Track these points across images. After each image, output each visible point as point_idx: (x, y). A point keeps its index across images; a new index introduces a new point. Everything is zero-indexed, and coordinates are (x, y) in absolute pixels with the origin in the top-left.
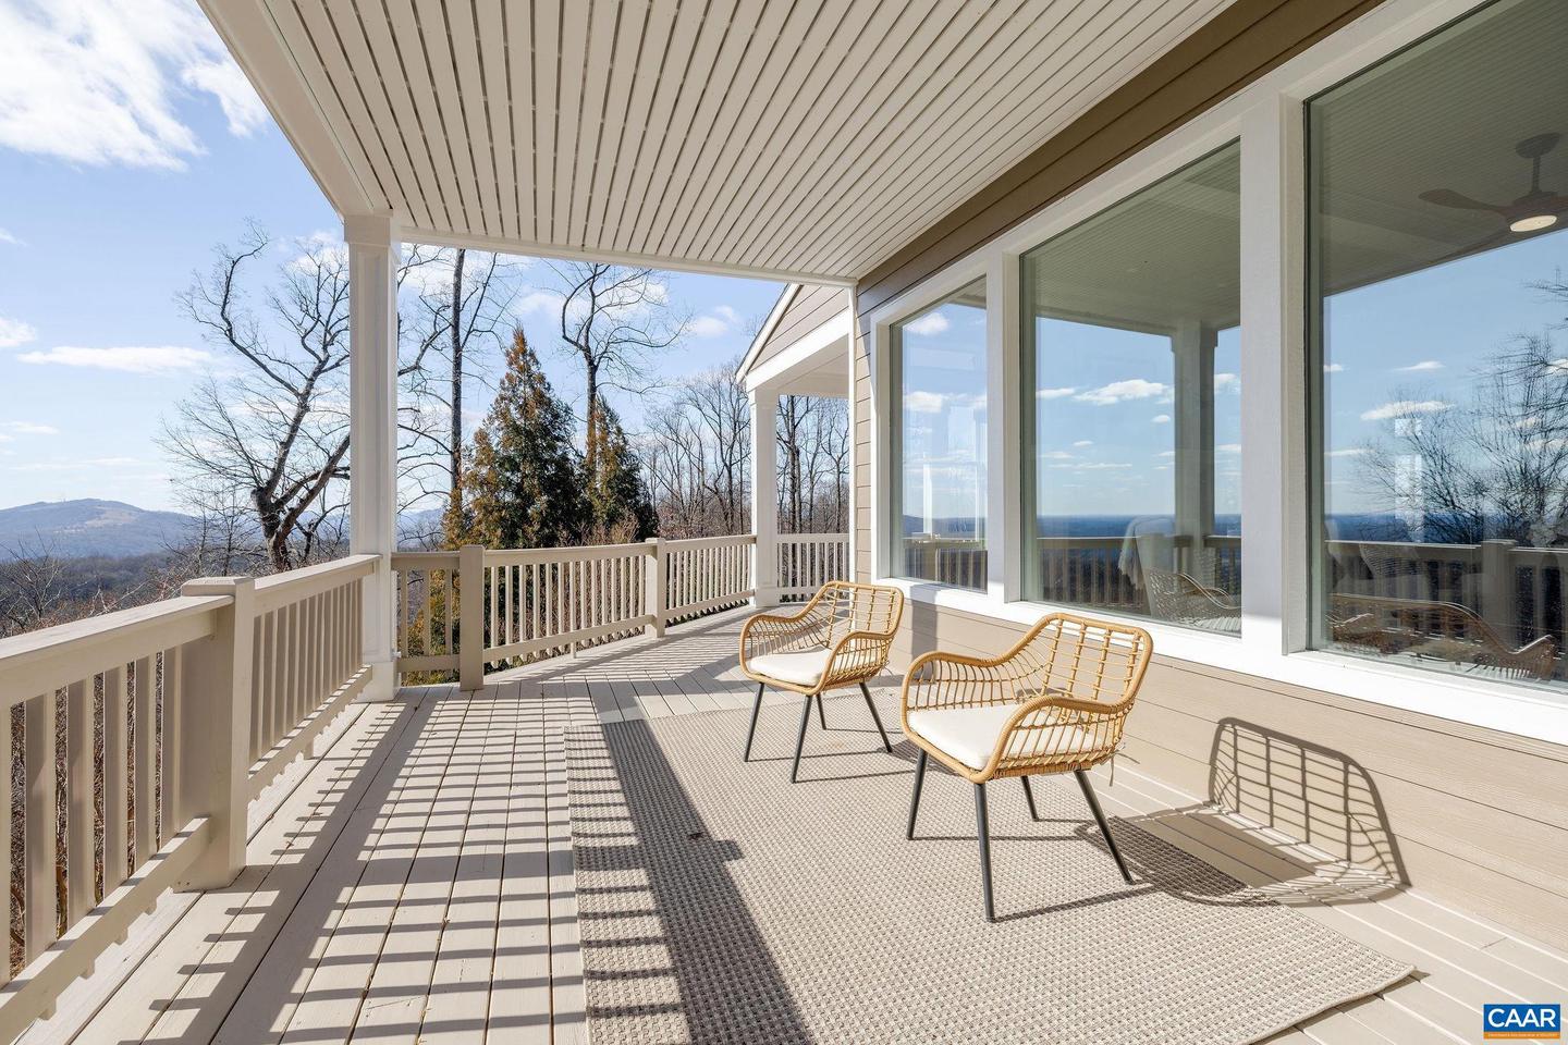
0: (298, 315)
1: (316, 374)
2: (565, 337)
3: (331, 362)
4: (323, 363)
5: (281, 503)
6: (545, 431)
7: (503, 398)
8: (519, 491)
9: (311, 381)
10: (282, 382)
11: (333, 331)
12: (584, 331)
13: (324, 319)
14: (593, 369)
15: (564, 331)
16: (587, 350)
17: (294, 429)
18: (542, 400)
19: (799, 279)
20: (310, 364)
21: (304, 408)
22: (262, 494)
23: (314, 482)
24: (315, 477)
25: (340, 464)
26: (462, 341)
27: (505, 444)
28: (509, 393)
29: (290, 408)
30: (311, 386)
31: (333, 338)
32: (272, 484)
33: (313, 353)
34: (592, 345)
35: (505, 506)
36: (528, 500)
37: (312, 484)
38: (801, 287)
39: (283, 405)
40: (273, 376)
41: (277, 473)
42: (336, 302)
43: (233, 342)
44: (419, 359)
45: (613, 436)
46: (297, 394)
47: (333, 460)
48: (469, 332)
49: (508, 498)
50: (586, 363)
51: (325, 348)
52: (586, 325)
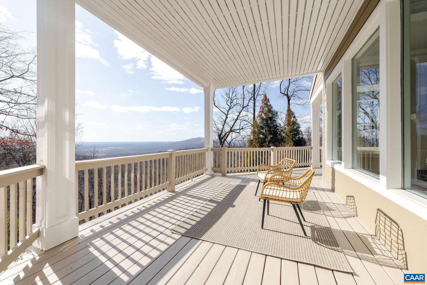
0: (226, 97)
1: (229, 110)
2: (281, 93)
3: (232, 107)
4: (230, 107)
5: (222, 138)
6: (271, 119)
7: (260, 112)
8: (263, 134)
9: (228, 111)
10: (223, 112)
12: (287, 89)
13: (230, 97)
14: (289, 100)
15: (281, 91)
16: (287, 95)
17: (225, 122)
18: (270, 111)
19: (316, 74)
20: (228, 108)
21: (227, 118)
22: (219, 136)
23: (228, 133)
24: (228, 132)
25: (233, 129)
26: (255, 98)
27: (261, 123)
28: (262, 110)
29: (224, 118)
30: (228, 113)
31: (232, 101)
32: (221, 134)
33: (228, 105)
34: (289, 93)
35: (261, 138)
36: (266, 137)
37: (228, 134)
38: (317, 75)
39: (223, 117)
40: (222, 111)
41: (222, 131)
42: (233, 93)
43: (215, 105)
44: (248, 104)
45: (293, 119)
46: (226, 115)
47: (231, 128)
48: (257, 96)
49: (261, 136)
50: (287, 98)
51: (231, 104)
52: (287, 88)
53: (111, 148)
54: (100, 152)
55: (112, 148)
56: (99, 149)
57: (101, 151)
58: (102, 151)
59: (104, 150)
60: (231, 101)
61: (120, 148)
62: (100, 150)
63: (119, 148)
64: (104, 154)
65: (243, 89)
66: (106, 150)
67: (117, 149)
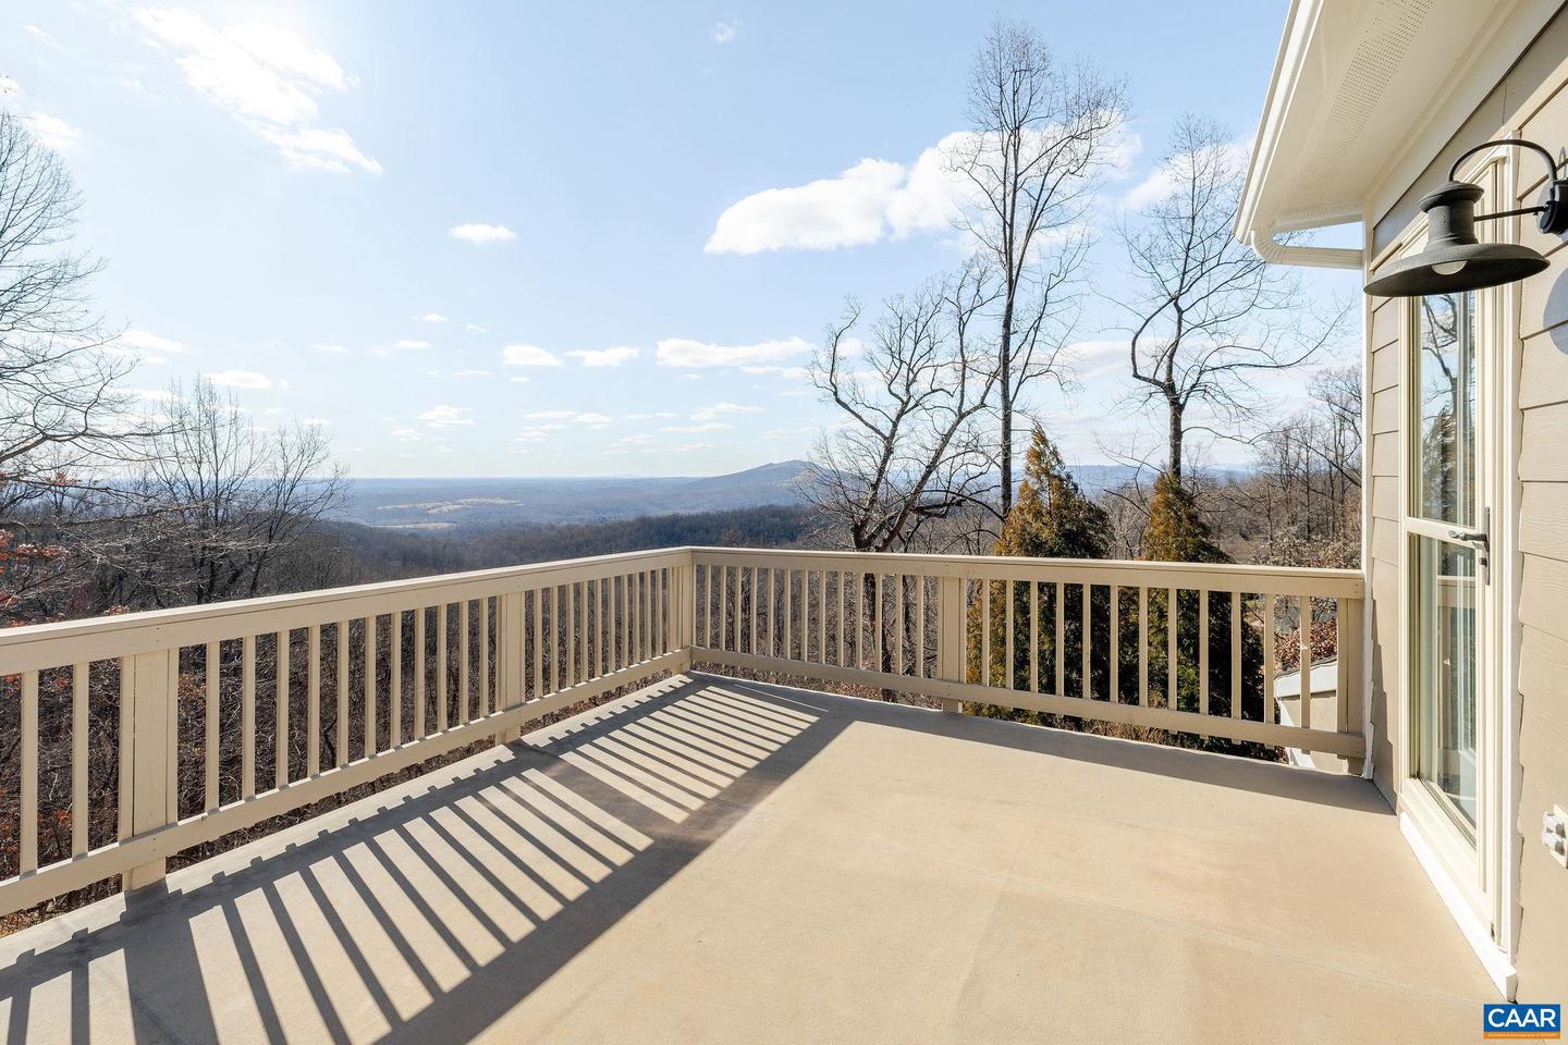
1: (899, 417)
2: (1136, 376)
3: (912, 403)
4: (905, 405)
9: (895, 425)
10: (872, 428)
11: (915, 370)
12: (1166, 359)
13: (907, 359)
14: (1178, 408)
15: (1135, 368)
16: (1169, 388)
17: (881, 471)
20: (893, 407)
21: (889, 451)
24: (895, 517)
29: (879, 451)
30: (895, 429)
31: (915, 376)
33: (897, 395)
40: (866, 425)
41: (868, 512)
42: (916, 344)
43: (839, 401)
44: (982, 400)
46: (885, 438)
50: (1167, 402)
51: (907, 391)
52: (1168, 354)
53: (469, 500)
54: (434, 515)
55: (474, 500)
56: (429, 505)
57: (435, 511)
58: (441, 511)
59: (445, 509)
60: (911, 376)
61: (502, 502)
62: (433, 508)
63: (496, 502)
64: (446, 525)
65: (961, 335)
66: (452, 507)
67: (490, 504)
